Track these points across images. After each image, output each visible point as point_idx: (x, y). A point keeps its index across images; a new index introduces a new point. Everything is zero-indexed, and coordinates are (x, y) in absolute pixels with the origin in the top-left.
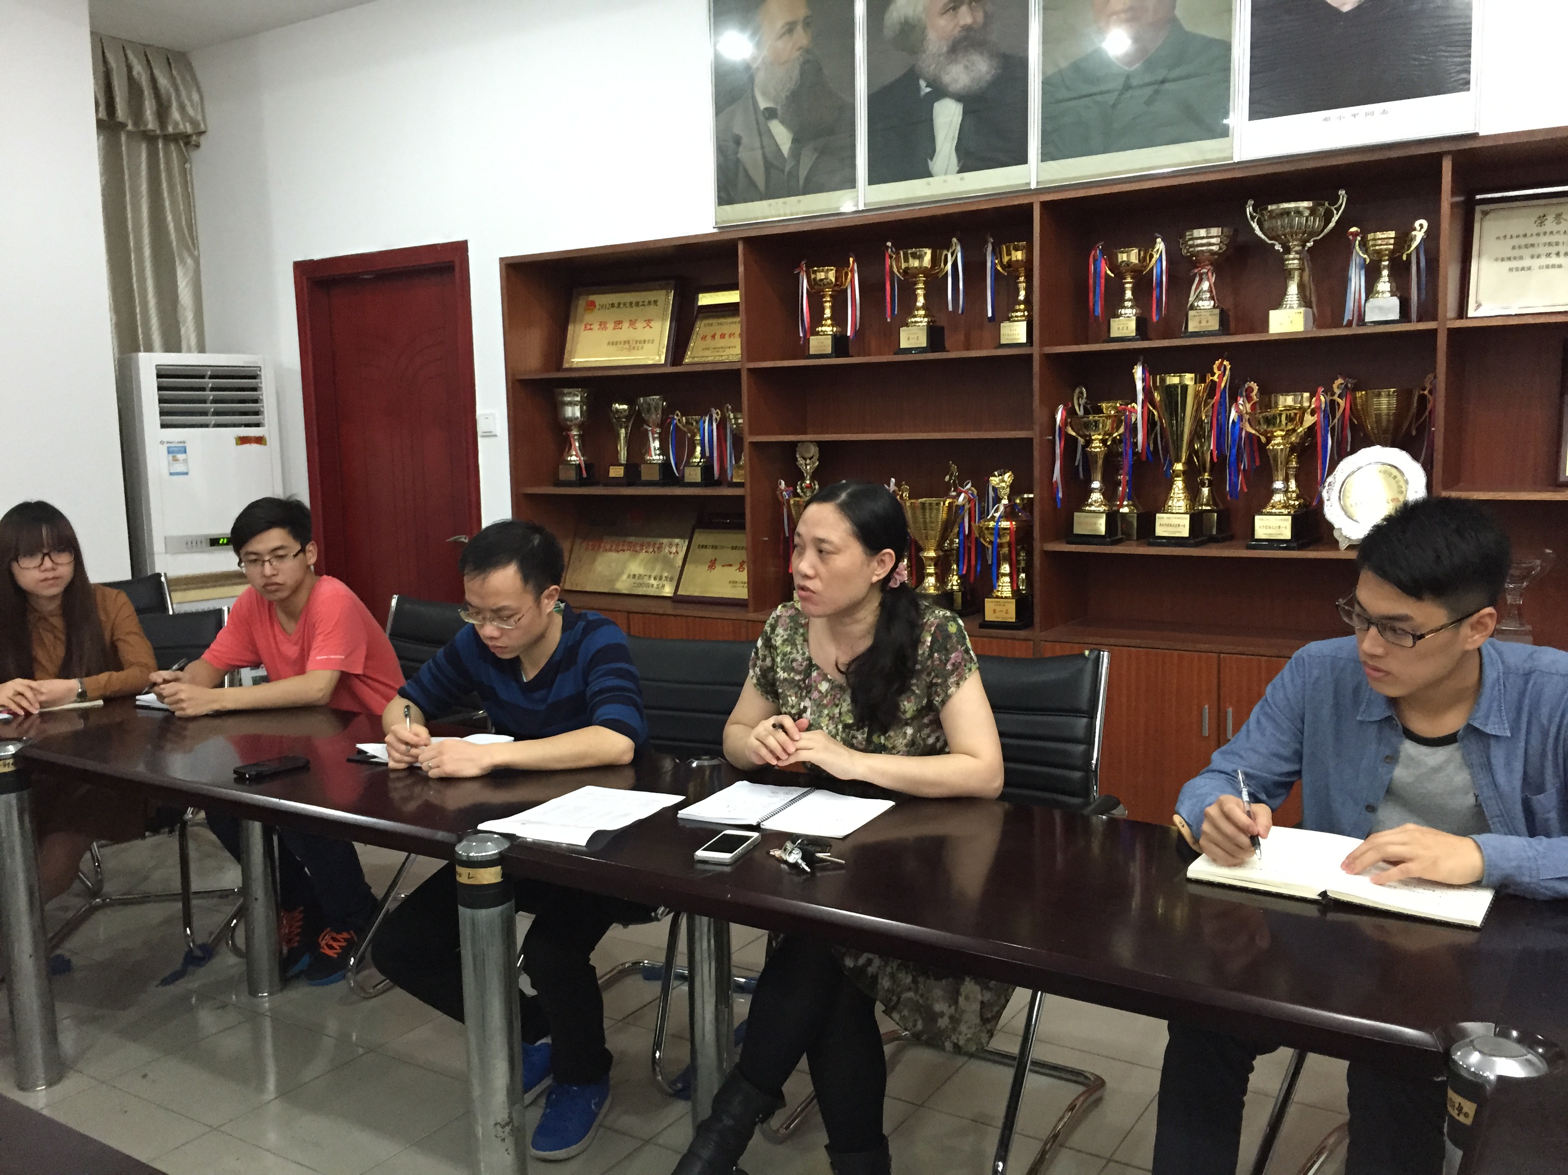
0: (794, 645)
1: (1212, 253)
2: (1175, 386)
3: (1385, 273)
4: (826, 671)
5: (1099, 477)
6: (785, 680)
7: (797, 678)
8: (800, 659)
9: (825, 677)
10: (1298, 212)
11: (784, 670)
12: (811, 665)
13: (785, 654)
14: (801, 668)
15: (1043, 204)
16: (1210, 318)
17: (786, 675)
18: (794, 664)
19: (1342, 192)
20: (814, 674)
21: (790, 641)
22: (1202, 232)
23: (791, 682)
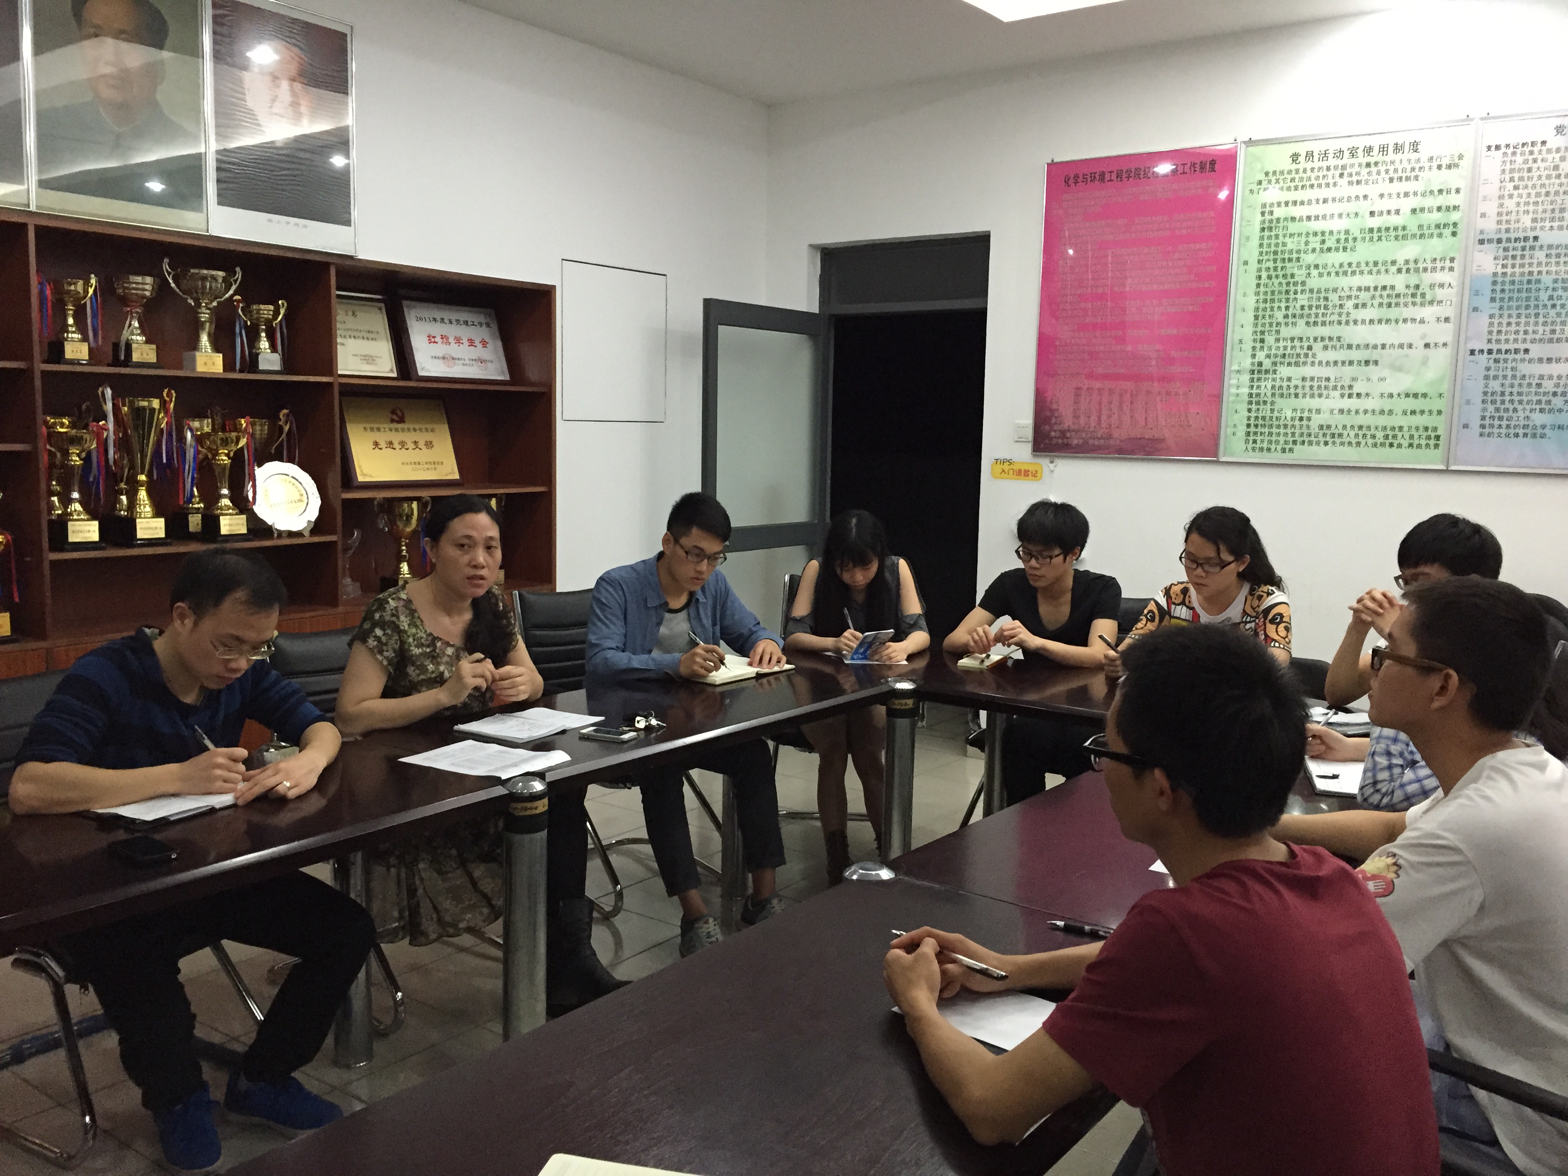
0: (417, 627)
1: (144, 297)
2: (144, 408)
3: (263, 334)
4: (447, 640)
5: (76, 488)
6: (421, 654)
7: (428, 650)
8: (424, 636)
9: (448, 644)
10: (214, 278)
11: (417, 646)
12: (434, 640)
13: (414, 635)
14: (428, 643)
15: (38, 228)
16: (149, 352)
17: (420, 650)
18: (423, 640)
19: (238, 269)
20: (439, 644)
21: (413, 624)
22: (139, 279)
23: (423, 654)
